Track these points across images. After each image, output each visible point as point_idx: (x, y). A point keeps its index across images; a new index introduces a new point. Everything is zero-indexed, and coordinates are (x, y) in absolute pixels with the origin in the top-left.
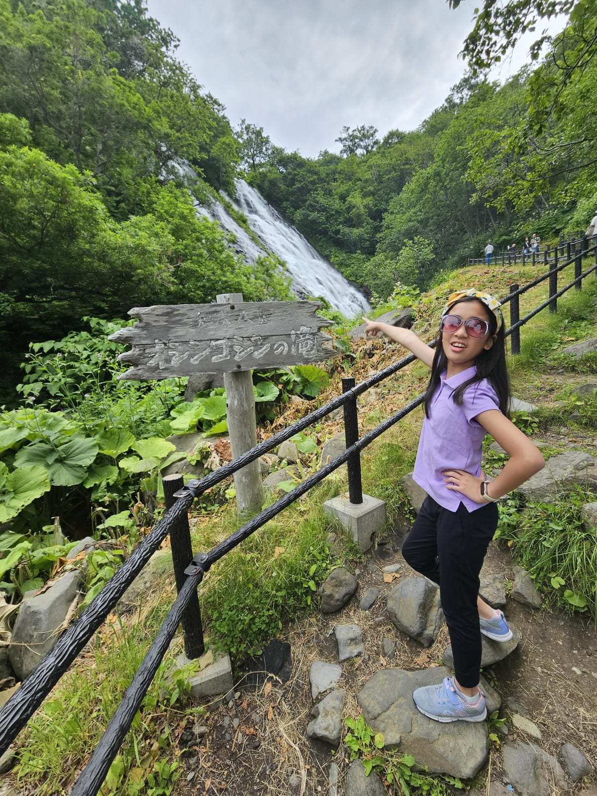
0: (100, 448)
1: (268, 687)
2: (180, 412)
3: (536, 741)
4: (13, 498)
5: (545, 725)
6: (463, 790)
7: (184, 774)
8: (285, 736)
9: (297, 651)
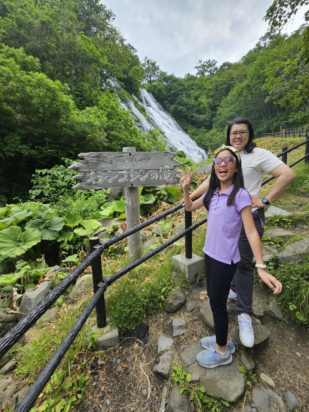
0: (65, 223)
1: (136, 346)
2: (105, 207)
3: (272, 388)
4: (24, 244)
5: (277, 380)
6: (230, 407)
7: (91, 383)
8: (142, 370)
9: (152, 329)
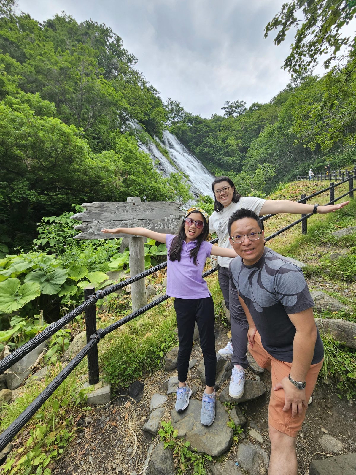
0: (69, 275)
1: (128, 404)
2: (115, 259)
3: (259, 444)
4: (21, 298)
5: (266, 437)
6: (212, 462)
7: (76, 439)
8: (131, 428)
9: (147, 388)
